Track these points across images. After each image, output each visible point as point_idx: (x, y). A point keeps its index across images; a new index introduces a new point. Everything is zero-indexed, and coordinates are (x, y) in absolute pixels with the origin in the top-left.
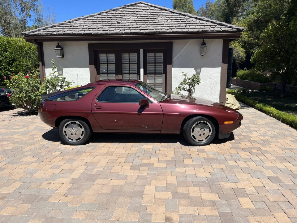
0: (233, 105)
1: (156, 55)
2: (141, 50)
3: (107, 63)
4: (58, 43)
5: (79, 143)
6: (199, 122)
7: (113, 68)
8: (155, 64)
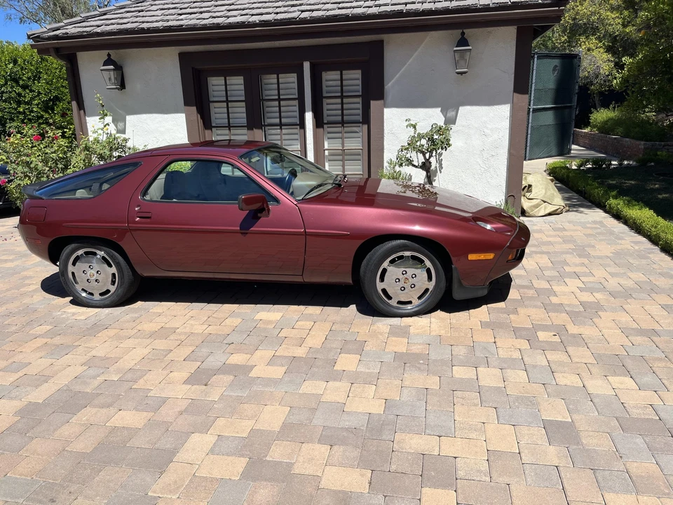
0: (545, 202)
1: (344, 77)
2: (307, 65)
3: (227, 101)
4: (109, 55)
5: (107, 302)
6: (400, 254)
7: (240, 113)
8: (342, 101)
